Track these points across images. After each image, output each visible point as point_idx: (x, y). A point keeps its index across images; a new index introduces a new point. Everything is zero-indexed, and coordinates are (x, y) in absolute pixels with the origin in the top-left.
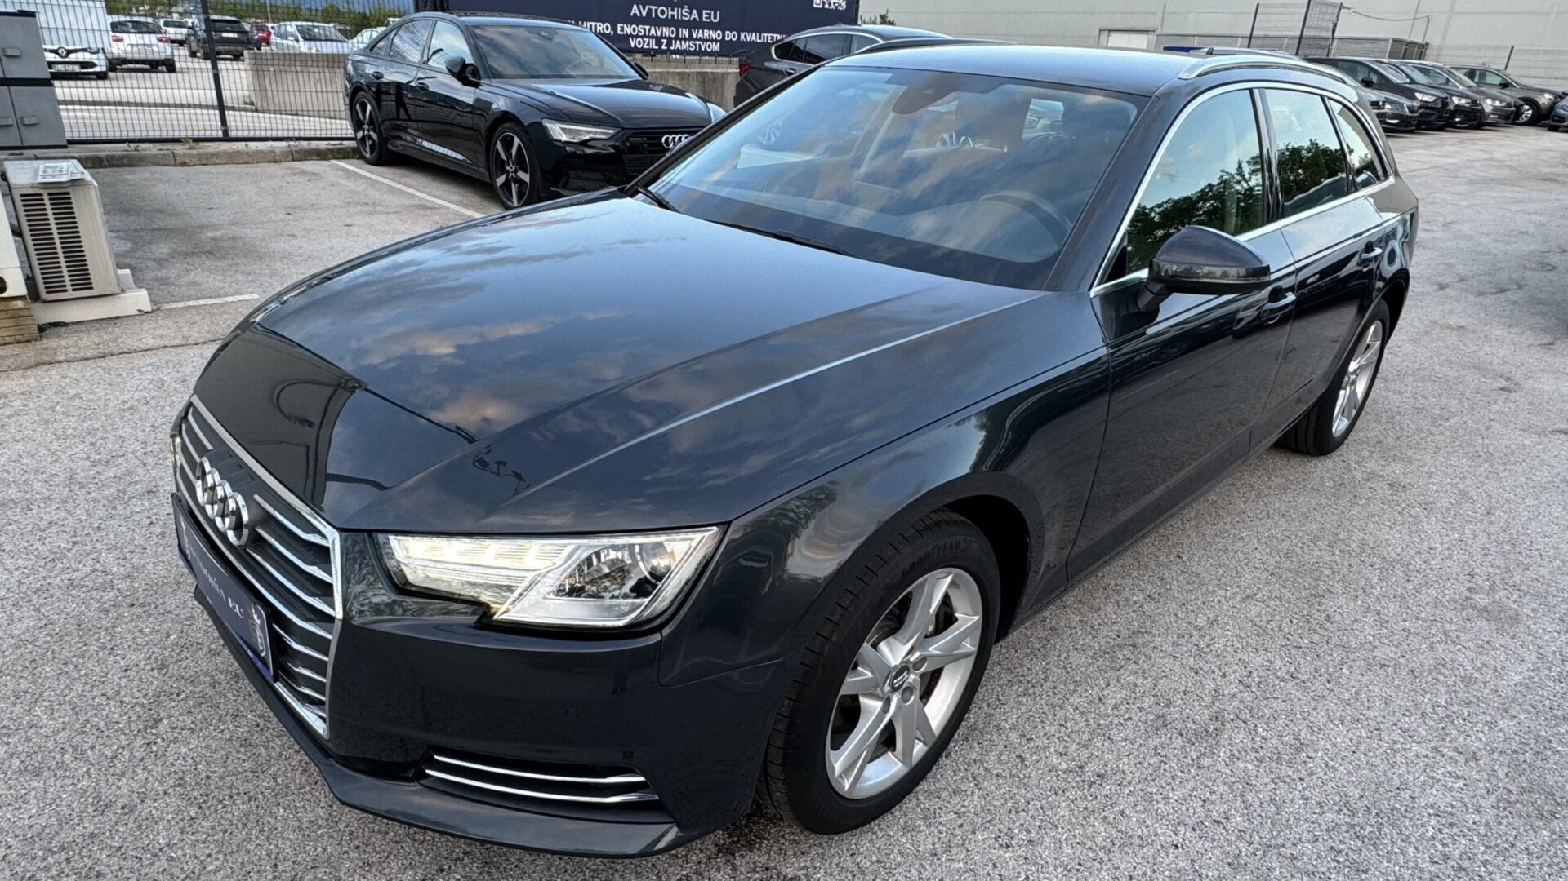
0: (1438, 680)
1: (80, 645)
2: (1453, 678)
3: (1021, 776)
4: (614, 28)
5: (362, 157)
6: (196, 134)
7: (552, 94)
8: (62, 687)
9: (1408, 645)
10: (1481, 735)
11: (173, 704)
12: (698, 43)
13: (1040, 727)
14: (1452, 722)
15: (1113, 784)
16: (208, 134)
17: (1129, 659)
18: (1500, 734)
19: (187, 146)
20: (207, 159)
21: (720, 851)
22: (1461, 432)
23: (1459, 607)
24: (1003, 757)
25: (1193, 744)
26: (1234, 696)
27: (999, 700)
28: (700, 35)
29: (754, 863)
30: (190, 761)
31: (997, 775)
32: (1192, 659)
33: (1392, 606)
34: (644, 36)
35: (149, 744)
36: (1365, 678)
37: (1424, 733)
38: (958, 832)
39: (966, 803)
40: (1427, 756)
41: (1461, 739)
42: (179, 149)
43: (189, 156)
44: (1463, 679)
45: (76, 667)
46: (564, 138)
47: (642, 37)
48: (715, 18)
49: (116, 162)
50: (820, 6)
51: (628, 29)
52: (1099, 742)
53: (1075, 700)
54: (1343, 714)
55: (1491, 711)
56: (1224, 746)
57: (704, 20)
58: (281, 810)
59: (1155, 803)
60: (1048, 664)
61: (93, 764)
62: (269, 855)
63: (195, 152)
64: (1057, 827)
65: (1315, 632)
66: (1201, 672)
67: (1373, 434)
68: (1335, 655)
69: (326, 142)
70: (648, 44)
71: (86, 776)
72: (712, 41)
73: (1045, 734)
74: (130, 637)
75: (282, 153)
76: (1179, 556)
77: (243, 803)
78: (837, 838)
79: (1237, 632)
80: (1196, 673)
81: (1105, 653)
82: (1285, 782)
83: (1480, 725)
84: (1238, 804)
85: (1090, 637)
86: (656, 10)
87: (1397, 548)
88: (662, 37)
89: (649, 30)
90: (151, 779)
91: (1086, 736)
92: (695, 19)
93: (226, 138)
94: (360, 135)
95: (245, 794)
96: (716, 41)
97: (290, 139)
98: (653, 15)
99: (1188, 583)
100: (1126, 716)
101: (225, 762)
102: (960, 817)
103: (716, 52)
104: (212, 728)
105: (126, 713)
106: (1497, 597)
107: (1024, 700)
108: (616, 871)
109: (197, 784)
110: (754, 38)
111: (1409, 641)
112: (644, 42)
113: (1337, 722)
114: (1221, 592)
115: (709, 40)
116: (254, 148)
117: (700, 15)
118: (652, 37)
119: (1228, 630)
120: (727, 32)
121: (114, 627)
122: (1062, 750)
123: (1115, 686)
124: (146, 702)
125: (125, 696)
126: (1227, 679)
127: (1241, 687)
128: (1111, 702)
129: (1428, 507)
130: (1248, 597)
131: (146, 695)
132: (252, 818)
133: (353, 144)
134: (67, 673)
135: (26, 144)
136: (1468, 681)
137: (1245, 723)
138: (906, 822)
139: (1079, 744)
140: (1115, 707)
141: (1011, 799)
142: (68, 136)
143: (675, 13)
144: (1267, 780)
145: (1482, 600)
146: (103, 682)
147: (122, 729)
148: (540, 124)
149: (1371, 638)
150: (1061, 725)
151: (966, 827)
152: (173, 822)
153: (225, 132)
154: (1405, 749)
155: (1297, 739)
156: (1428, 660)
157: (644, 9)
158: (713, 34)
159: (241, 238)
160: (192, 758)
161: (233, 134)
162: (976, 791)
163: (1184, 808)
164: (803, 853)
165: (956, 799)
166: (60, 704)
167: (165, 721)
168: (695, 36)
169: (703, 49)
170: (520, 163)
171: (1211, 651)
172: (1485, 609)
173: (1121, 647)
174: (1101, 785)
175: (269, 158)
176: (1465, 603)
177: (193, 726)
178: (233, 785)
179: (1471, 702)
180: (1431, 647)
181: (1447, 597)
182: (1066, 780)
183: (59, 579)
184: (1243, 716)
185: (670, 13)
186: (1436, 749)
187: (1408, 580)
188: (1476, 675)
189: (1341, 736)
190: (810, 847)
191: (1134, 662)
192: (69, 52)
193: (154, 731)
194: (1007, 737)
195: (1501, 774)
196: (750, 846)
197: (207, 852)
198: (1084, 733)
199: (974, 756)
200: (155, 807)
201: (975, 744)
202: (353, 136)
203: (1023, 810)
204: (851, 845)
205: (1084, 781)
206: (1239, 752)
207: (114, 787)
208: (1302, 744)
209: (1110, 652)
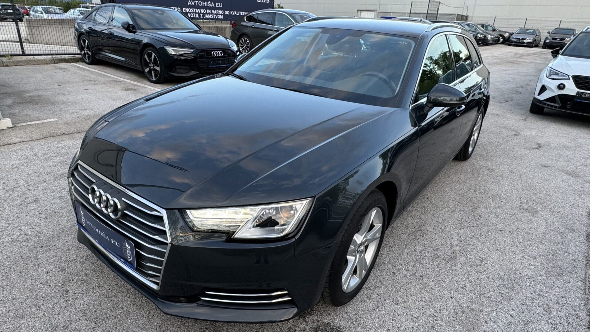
0: (518, 234)
1: (24, 265)
2: (523, 233)
3: (396, 279)
4: (182, 9)
5: (84, 62)
6: (10, 53)
7: (166, 36)
8: (22, 282)
10: (535, 251)
11: (72, 284)
12: (214, 15)
13: (397, 262)
14: (526, 247)
15: (426, 279)
16: (16, 53)
17: (420, 235)
18: (541, 250)
19: (8, 58)
20: (17, 64)
22: (505, 150)
23: (519, 209)
24: (388, 273)
25: (449, 263)
26: (457, 245)
28: (215, 12)
29: (313, 320)
30: (86, 306)
31: (388, 280)
32: (441, 234)
33: (498, 210)
34: (194, 13)
35: (66, 301)
36: (496, 235)
37: (518, 252)
38: (379, 301)
39: (380, 291)
40: (521, 259)
41: (530, 253)
42: (5, 59)
43: (9, 62)
44: (526, 233)
45: (25, 273)
46: (173, 53)
47: (193, 13)
48: (221, 6)
50: (260, 1)
51: (187, 10)
52: (418, 265)
53: (406, 251)
54: (492, 248)
55: (536, 243)
56: (458, 262)
57: (216, 6)
58: (129, 321)
59: (441, 284)
60: (394, 239)
61: (45, 311)
63: (11, 60)
64: (412, 296)
65: (477, 221)
66: (445, 238)
67: (479, 152)
68: (485, 228)
69: (68, 56)
70: (195, 16)
71: (44, 316)
72: (220, 14)
73: (400, 264)
74: (45, 259)
75: (50, 60)
76: (427, 198)
77: (113, 319)
78: (339, 307)
79: (453, 223)
80: (443, 238)
81: (412, 234)
82: (480, 272)
83: (534, 247)
84: (467, 281)
85: (406, 229)
86: (198, 3)
87: (495, 190)
88: (200, 13)
89: (196, 10)
90: (71, 314)
91: (413, 263)
92: (213, 6)
93: (24, 54)
94: (83, 52)
95: (112, 316)
96: (221, 14)
97: (53, 54)
98: (197, 5)
99: (433, 208)
100: (425, 255)
101: (101, 305)
102: (379, 296)
103: (222, 19)
104: (91, 292)
105: (53, 290)
106: (529, 205)
109: (91, 314)
110: (236, 13)
111: (507, 222)
113: (491, 251)
114: (444, 210)
115: (219, 14)
116: (37, 59)
117: (215, 5)
118: (197, 13)
119: (450, 223)
120: (225, 11)
121: (37, 256)
122: (406, 269)
123: (418, 245)
124: (60, 285)
125: (50, 283)
126: (453, 239)
127: (459, 242)
128: (418, 251)
129: (501, 176)
130: (453, 211)
131: (59, 282)
133: (80, 56)
134: (22, 276)
136: (527, 233)
137: (463, 254)
138: (361, 299)
139: (412, 266)
140: (420, 252)
141: (394, 287)
143: (205, 4)
144: (474, 272)
145: (525, 206)
146: (39, 279)
147: (53, 296)
148: (163, 48)
149: (495, 222)
150: (404, 260)
151: (382, 299)
152: (86, 330)
153: (23, 52)
154: (514, 258)
155: (480, 257)
156: (514, 227)
157: (193, 2)
158: (220, 12)
159: (42, 96)
160: (86, 305)
161: (26, 53)
162: (382, 286)
163: (451, 285)
164: (329, 314)
165: (376, 290)
166: (23, 289)
167: (71, 291)
168: (213, 13)
169: (217, 18)
170: (155, 63)
171: (446, 230)
172: (527, 209)
173: (417, 231)
174: (422, 279)
175: (44, 63)
176: (520, 208)
177: (83, 292)
178: (106, 313)
179: (530, 240)
180: (514, 223)
181: (515, 206)
182: (411, 279)
183: (6, 239)
184: (461, 251)
185: (203, 4)
186: (523, 257)
187: (501, 201)
188: (529, 231)
189: (494, 255)
190: (331, 312)
191: (422, 236)
193: (67, 296)
195: (545, 263)
196: (310, 314)
198: (412, 262)
199: (378, 274)
200: (77, 325)
201: (377, 270)
202: (80, 53)
203: (399, 291)
204: (345, 309)
205: (417, 279)
206: (464, 264)
207: (57, 319)
208: (482, 259)
209: (414, 233)
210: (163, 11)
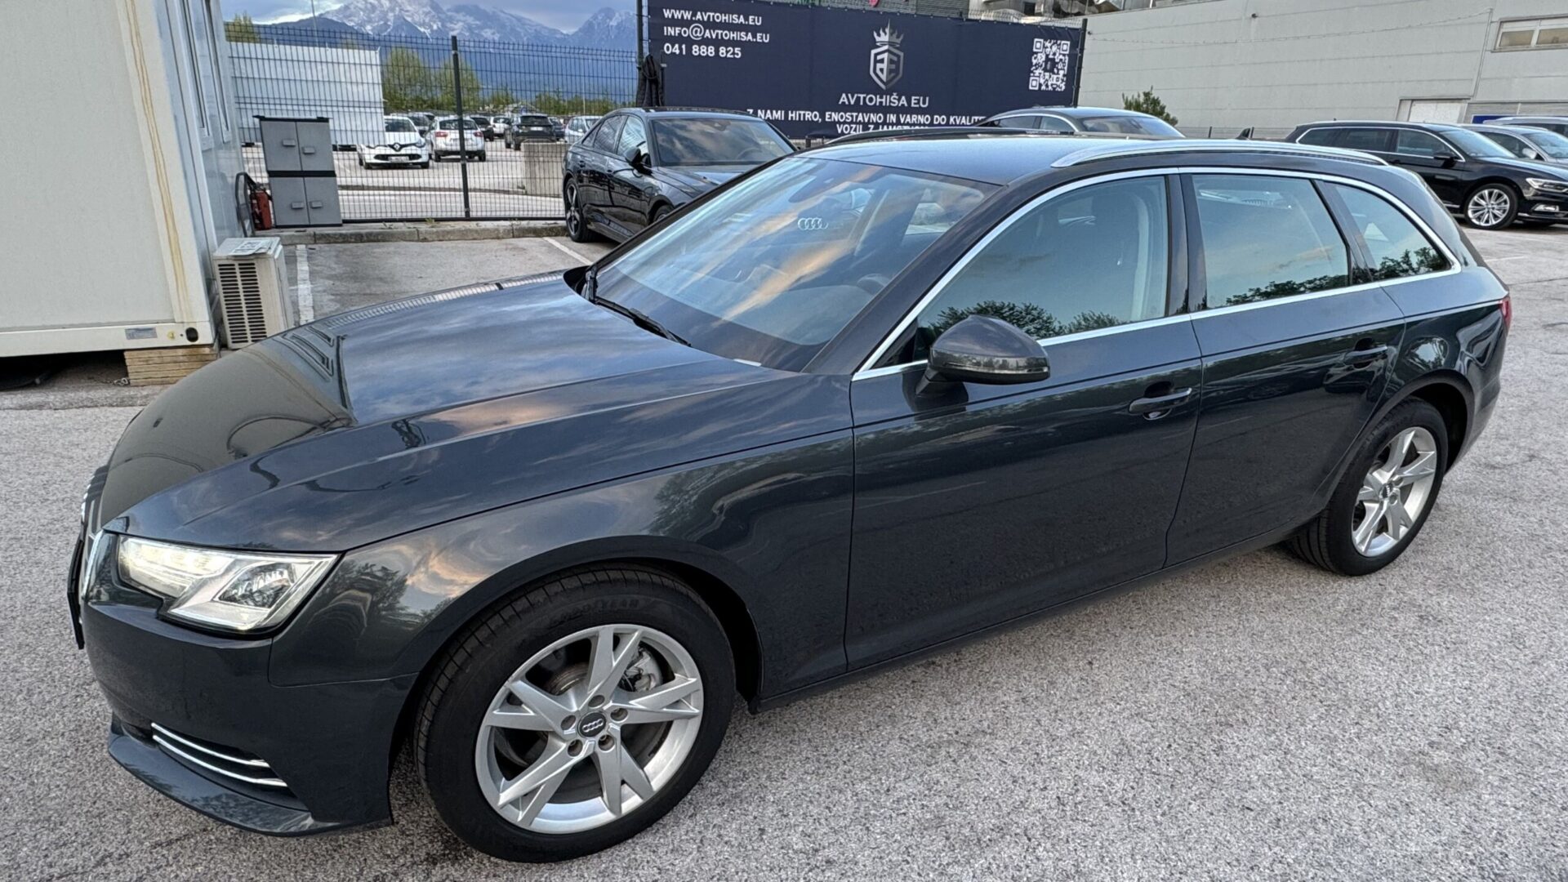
0: (1304, 835)
2: (1326, 836)
3: (750, 847)
4: (823, 116)
5: (569, 235)
6: (440, 215)
9: (1298, 791)
12: (904, 127)
13: (804, 806)
15: (836, 872)
16: (454, 215)
17: (950, 757)
19: (430, 225)
20: (445, 236)
21: (426, 860)
23: (1401, 760)
24: (745, 827)
25: (953, 851)
26: (1039, 811)
27: (783, 774)
28: (908, 120)
29: (448, 876)
30: (95, 713)
31: (726, 842)
32: (1020, 767)
33: (1311, 748)
34: (852, 122)
36: (1211, 817)
42: (423, 227)
43: (431, 233)
44: (1339, 839)
47: (849, 123)
48: (924, 103)
49: (372, 238)
50: (1037, 88)
52: (854, 830)
53: (861, 787)
54: (1153, 850)
56: (986, 858)
57: (913, 105)
60: (860, 748)
61: (31, 705)
62: (96, 794)
63: (434, 230)
65: (1191, 761)
66: (1021, 781)
68: (1194, 788)
69: (544, 222)
70: (855, 130)
72: (919, 125)
73: (804, 814)
75: (504, 230)
76: (1090, 663)
79: (1096, 748)
80: (1014, 782)
81: (929, 747)
85: (925, 729)
86: (865, 98)
87: (1372, 686)
88: (869, 123)
89: (857, 117)
90: (60, 723)
91: (845, 823)
92: (903, 105)
93: (468, 218)
94: (568, 215)
96: (923, 125)
97: (514, 219)
98: (862, 103)
99: (1079, 691)
100: (903, 811)
102: (660, 873)
106: (1465, 757)
107: (809, 778)
108: (333, 858)
110: (963, 121)
112: (851, 128)
114: (1110, 705)
115: (917, 124)
116: (483, 227)
117: (909, 101)
118: (860, 123)
119: (1087, 745)
120: (936, 117)
122: (809, 831)
123: (914, 780)
126: (1045, 793)
127: (1054, 804)
128: (897, 794)
130: (1138, 714)
132: (105, 763)
133: (563, 223)
135: (312, 223)
137: (1029, 839)
138: (606, 868)
139: (832, 828)
140: (898, 801)
141: (723, 866)
142: (347, 217)
143: (884, 100)
145: (1439, 757)
147: (68, 682)
149: (1255, 778)
153: (467, 213)
156: (1309, 812)
157: (853, 97)
158: (921, 119)
161: (473, 214)
162: (695, 853)
164: (495, 876)
165: (670, 857)
168: (902, 121)
171: (1050, 762)
172: (1434, 768)
173: (951, 743)
174: (823, 871)
175: (493, 236)
176: (1412, 758)
179: (1329, 864)
180: (1326, 799)
181: (1394, 748)
182: (791, 860)
184: (1031, 833)
185: (879, 100)
187: (1357, 723)
188: (1359, 837)
191: (954, 761)
192: (402, 146)
194: (764, 809)
196: (455, 861)
197: (58, 783)
198: (845, 819)
199: (717, 821)
200: (49, 744)
202: (564, 216)
204: (542, 876)
206: (998, 867)
208: (1077, 872)
209: (936, 747)
210: (724, 124)
